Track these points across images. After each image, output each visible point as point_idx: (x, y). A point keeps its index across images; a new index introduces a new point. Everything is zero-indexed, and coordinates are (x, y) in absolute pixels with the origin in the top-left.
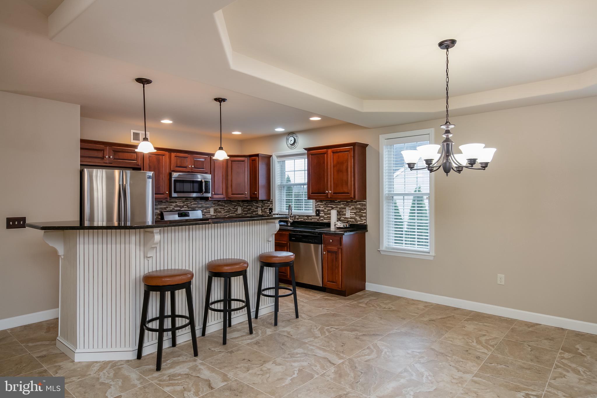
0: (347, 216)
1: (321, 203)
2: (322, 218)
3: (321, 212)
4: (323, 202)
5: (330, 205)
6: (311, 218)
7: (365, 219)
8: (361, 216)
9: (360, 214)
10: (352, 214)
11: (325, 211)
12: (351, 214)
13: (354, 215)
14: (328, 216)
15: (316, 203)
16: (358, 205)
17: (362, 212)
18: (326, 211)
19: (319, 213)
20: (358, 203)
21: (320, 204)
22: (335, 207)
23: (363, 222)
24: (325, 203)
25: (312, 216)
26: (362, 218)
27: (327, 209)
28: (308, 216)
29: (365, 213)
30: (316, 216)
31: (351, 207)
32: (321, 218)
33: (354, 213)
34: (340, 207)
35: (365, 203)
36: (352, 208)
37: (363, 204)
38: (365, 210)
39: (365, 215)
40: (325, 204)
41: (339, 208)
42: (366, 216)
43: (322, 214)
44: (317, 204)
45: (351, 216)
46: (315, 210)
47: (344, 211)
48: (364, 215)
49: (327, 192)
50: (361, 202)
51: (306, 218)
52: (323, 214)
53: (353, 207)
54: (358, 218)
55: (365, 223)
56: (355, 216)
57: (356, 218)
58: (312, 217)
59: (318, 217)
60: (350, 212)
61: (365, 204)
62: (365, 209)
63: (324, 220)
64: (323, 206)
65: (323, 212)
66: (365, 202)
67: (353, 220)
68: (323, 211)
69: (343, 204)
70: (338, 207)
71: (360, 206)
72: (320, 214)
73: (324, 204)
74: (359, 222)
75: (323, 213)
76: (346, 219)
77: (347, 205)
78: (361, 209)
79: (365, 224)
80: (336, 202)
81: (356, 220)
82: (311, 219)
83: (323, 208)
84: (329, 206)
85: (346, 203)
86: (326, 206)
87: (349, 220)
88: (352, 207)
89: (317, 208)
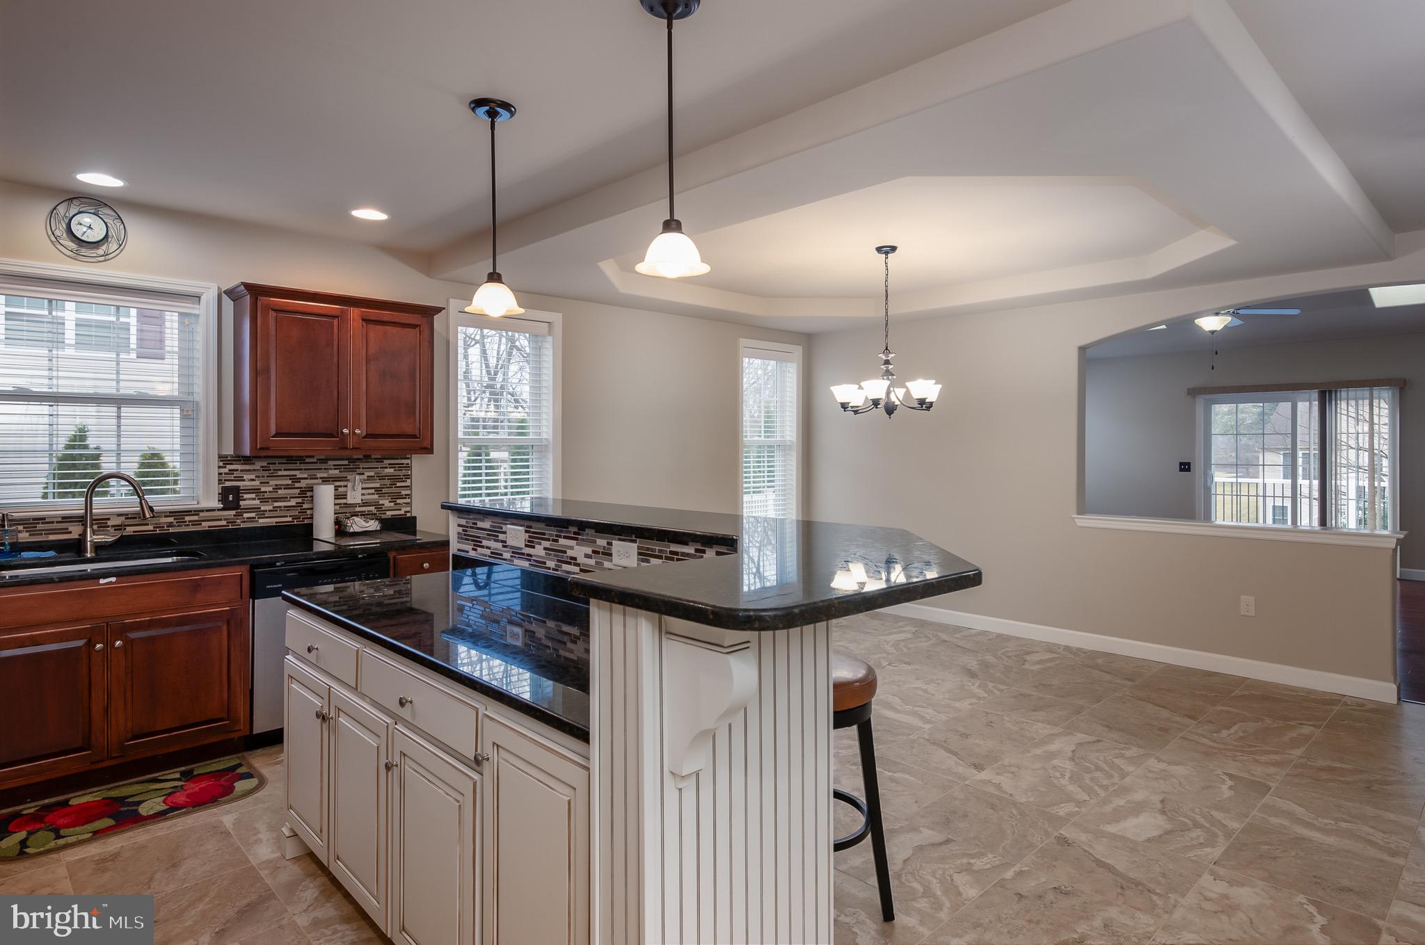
0: (350, 500)
1: (247, 467)
2: (253, 515)
3: (246, 496)
4: (254, 464)
5: (285, 470)
6: (196, 518)
7: (408, 503)
8: (395, 497)
9: (393, 490)
10: (369, 494)
11: (263, 489)
12: (363, 495)
13: (373, 494)
14: (276, 504)
15: (219, 467)
16: (387, 468)
17: (398, 484)
18: (271, 489)
19: (238, 498)
20: (387, 462)
21: (242, 471)
22: (306, 476)
23: (402, 512)
24: (262, 467)
25: (202, 511)
26: (398, 501)
27: (273, 482)
28: (179, 515)
29: (409, 486)
30: (223, 509)
31: (363, 474)
32: (246, 515)
33: (373, 491)
34: (325, 475)
35: (408, 461)
36: (368, 477)
37: (403, 464)
38: (409, 481)
39: (408, 492)
40: (264, 469)
41: (321, 478)
42: (409, 496)
43: (249, 501)
44: (226, 470)
45: (364, 497)
46: (216, 489)
47: (341, 486)
48: (404, 492)
49: (346, 431)
50: (398, 459)
51: (171, 520)
52: (257, 502)
53: (372, 474)
54: (386, 503)
55: (408, 512)
56: (376, 496)
57: (381, 502)
58: (201, 514)
59: (233, 512)
60: (363, 489)
61: (408, 464)
62: (409, 477)
63: (261, 521)
64: (253, 477)
65: (253, 496)
66: (408, 458)
67: (372, 508)
68: (256, 491)
69: (336, 467)
70: (319, 475)
71: (392, 470)
72: (242, 503)
73: (259, 468)
74: (389, 513)
75: (254, 499)
76: (347, 507)
77: (353, 470)
78: (394, 479)
79: (408, 515)
80: (308, 460)
81: (379, 507)
82: (195, 523)
83: (257, 483)
84: (280, 473)
85: (346, 462)
86: (266, 473)
87: (358, 509)
88: (367, 474)
89: (228, 484)
